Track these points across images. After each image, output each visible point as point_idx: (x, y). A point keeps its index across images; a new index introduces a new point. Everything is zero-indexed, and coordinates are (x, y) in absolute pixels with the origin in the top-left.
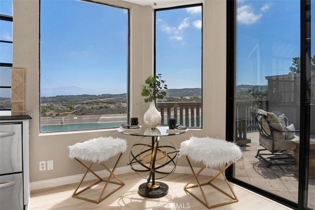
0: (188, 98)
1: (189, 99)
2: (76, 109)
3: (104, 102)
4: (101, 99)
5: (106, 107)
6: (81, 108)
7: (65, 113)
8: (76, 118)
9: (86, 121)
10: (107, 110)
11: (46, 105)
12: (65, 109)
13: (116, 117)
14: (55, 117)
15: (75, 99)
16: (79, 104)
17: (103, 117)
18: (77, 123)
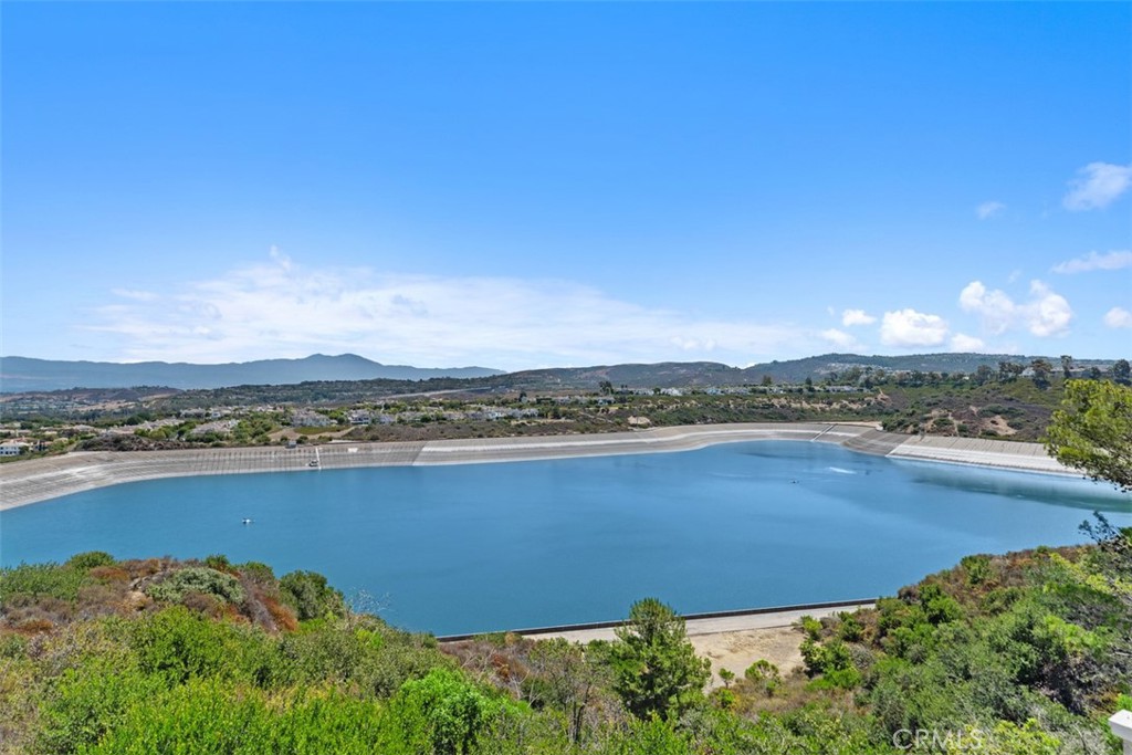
0: (675, 392)
1: (677, 397)
2: (354, 424)
3: (434, 404)
4: (425, 391)
5: (440, 419)
6: (369, 421)
7: (323, 435)
8: (353, 450)
9: (381, 461)
10: (441, 426)
11: (270, 409)
12: (324, 424)
13: (467, 448)
14: (293, 447)
15: (353, 391)
16: (363, 408)
17: (430, 448)
18: (357, 465)
